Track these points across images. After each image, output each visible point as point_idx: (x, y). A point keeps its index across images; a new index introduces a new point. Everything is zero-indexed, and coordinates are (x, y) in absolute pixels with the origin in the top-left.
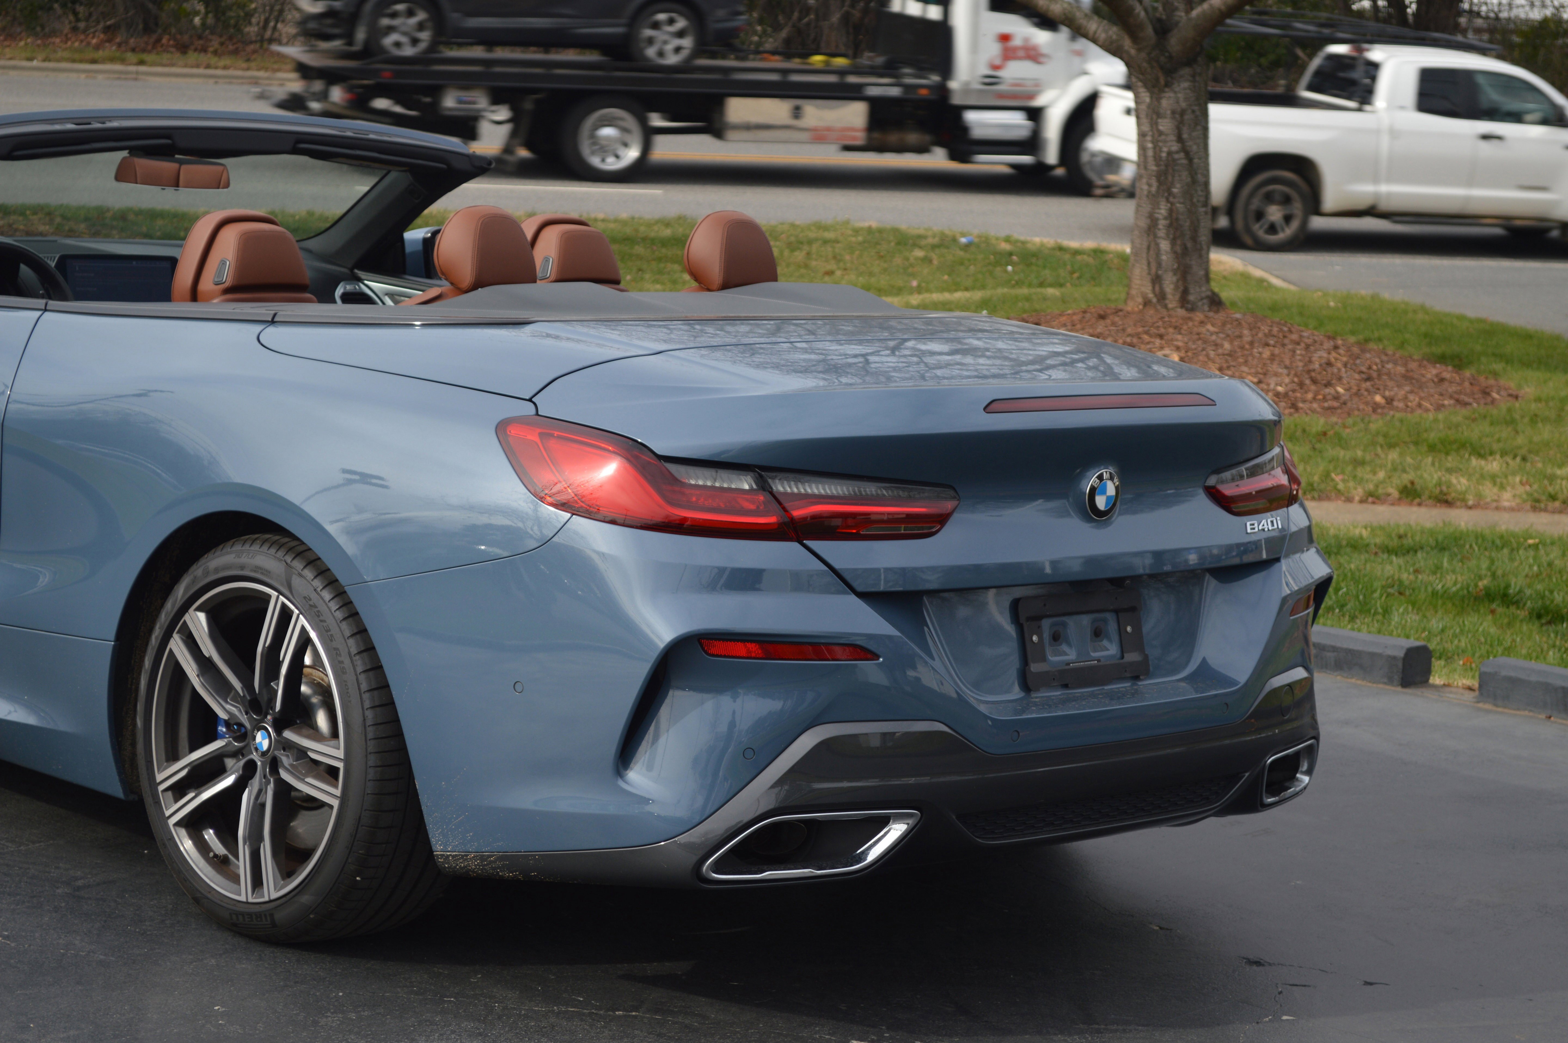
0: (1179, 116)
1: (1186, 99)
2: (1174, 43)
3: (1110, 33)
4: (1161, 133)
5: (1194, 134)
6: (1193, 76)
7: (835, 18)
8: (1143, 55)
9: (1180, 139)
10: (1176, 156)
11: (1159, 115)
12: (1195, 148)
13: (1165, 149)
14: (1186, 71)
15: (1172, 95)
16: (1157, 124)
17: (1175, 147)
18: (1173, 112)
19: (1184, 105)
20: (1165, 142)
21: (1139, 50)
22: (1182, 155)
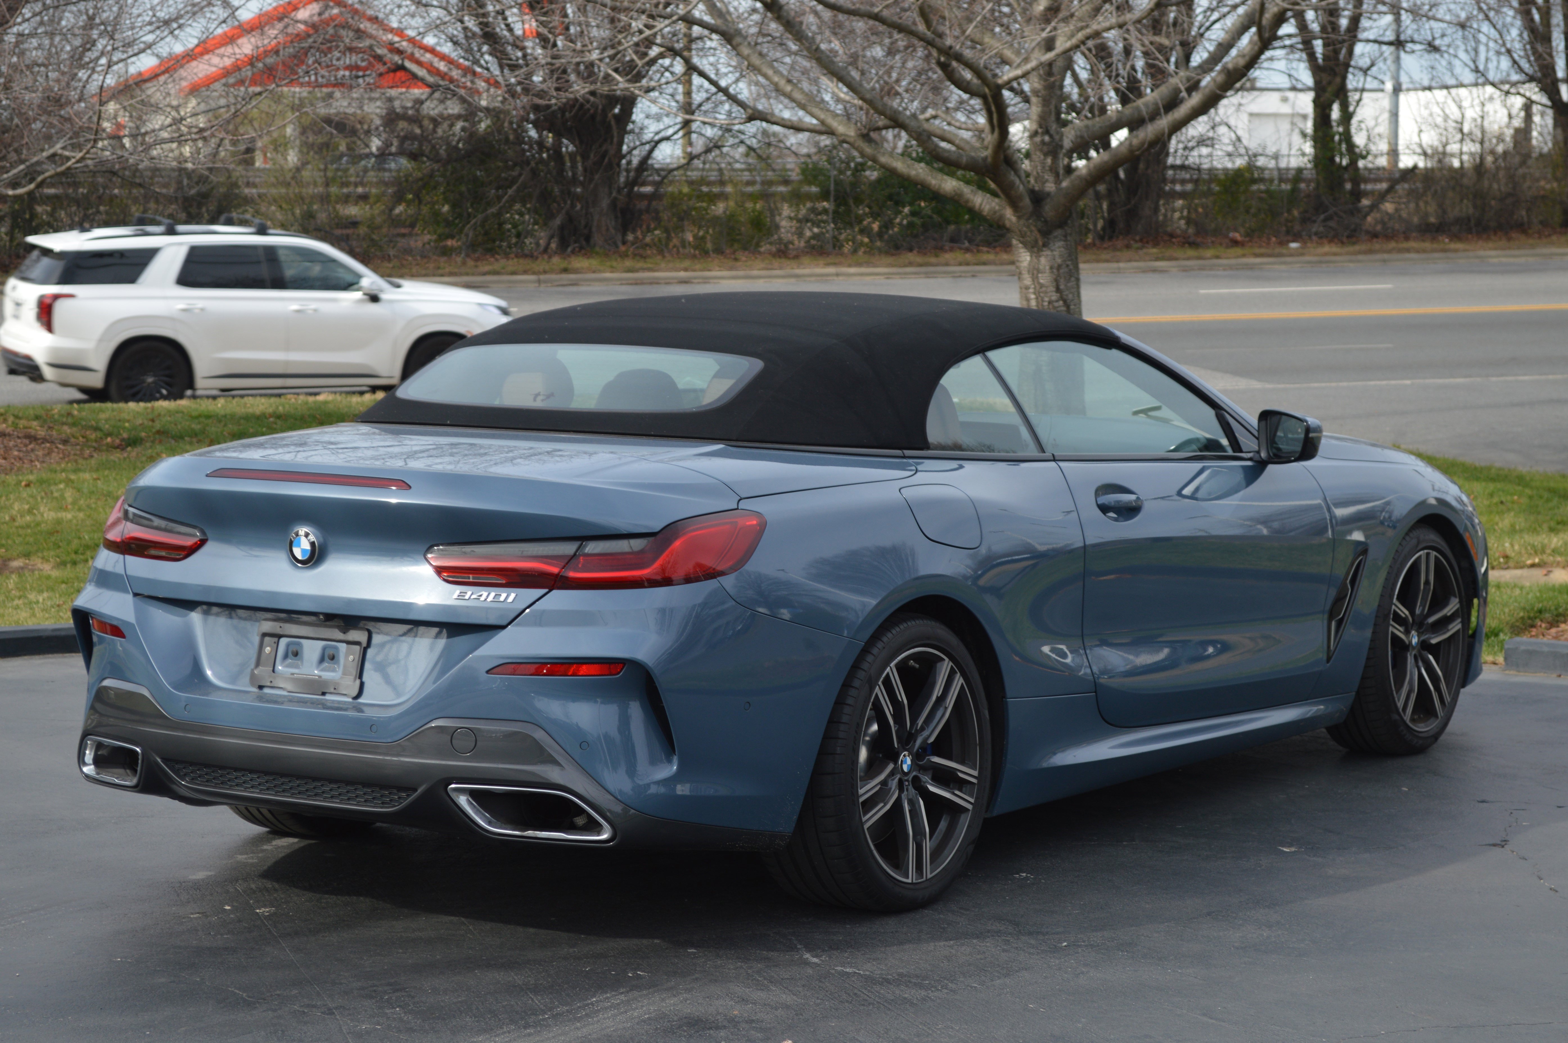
0: (1056, 269)
1: (1061, 256)
2: (1049, 210)
3: (993, 204)
4: (1042, 286)
5: (1069, 285)
6: (1065, 236)
7: (605, 203)
8: (1022, 222)
9: (1058, 290)
10: (1056, 304)
11: (1039, 271)
12: (1070, 296)
13: (1046, 299)
14: (1058, 232)
15: (1049, 253)
16: (1037, 277)
17: (1055, 296)
18: (1051, 268)
19: (1059, 261)
20: (1046, 292)
21: (1019, 218)
22: (1061, 303)
